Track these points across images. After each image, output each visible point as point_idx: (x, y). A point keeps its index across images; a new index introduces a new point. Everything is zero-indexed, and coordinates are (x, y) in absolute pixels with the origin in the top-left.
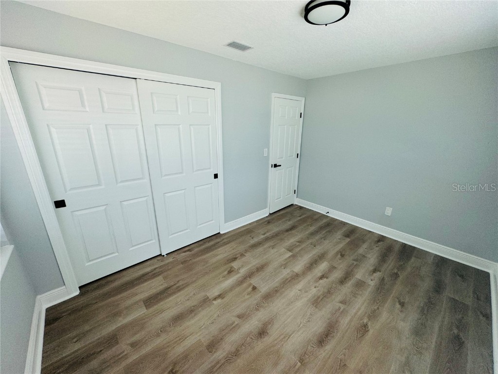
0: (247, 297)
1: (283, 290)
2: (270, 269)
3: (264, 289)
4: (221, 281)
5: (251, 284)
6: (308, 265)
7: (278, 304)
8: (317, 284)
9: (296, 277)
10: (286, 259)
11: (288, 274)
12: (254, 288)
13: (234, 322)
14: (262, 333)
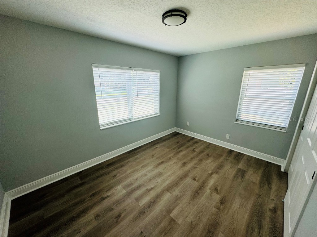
0: (197, 175)
1: (177, 180)
2: (189, 194)
3: (188, 180)
4: (217, 182)
5: (198, 181)
6: (158, 200)
7: (180, 172)
8: (156, 184)
9: (169, 189)
10: (176, 206)
11: (175, 191)
12: (194, 179)
13: (197, 166)
14: (185, 164)
